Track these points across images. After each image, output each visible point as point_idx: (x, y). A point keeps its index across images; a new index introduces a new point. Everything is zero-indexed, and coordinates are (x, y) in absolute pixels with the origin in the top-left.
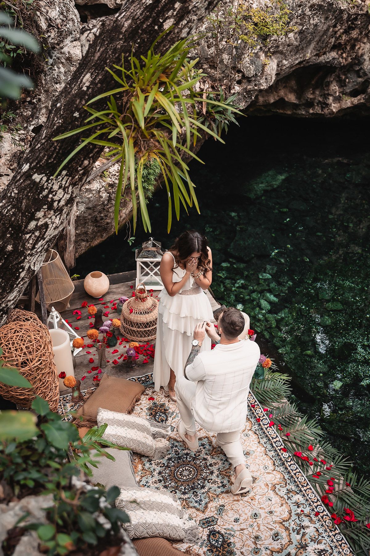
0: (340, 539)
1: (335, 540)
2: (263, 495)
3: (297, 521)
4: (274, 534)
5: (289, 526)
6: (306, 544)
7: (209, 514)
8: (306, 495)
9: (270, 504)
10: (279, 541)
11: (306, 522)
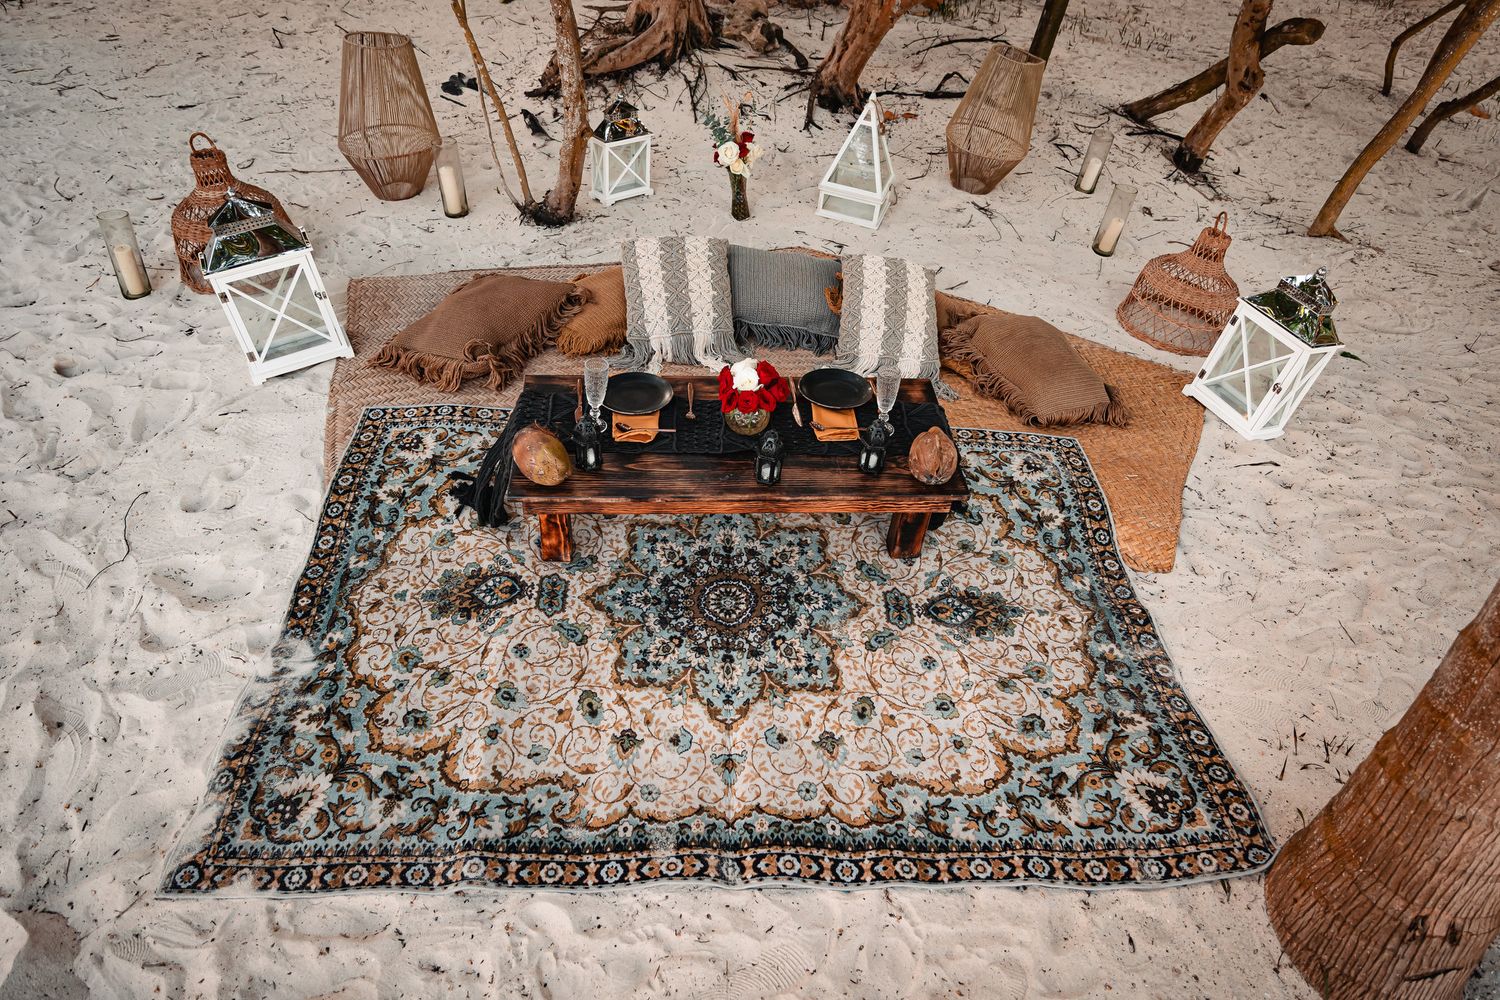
0: (286, 880)
1: (296, 862)
2: (561, 746)
3: (426, 793)
4: (425, 719)
5: (423, 764)
6: (344, 779)
7: (575, 607)
8: (486, 854)
9: (521, 750)
10: (400, 722)
11: (403, 812)
